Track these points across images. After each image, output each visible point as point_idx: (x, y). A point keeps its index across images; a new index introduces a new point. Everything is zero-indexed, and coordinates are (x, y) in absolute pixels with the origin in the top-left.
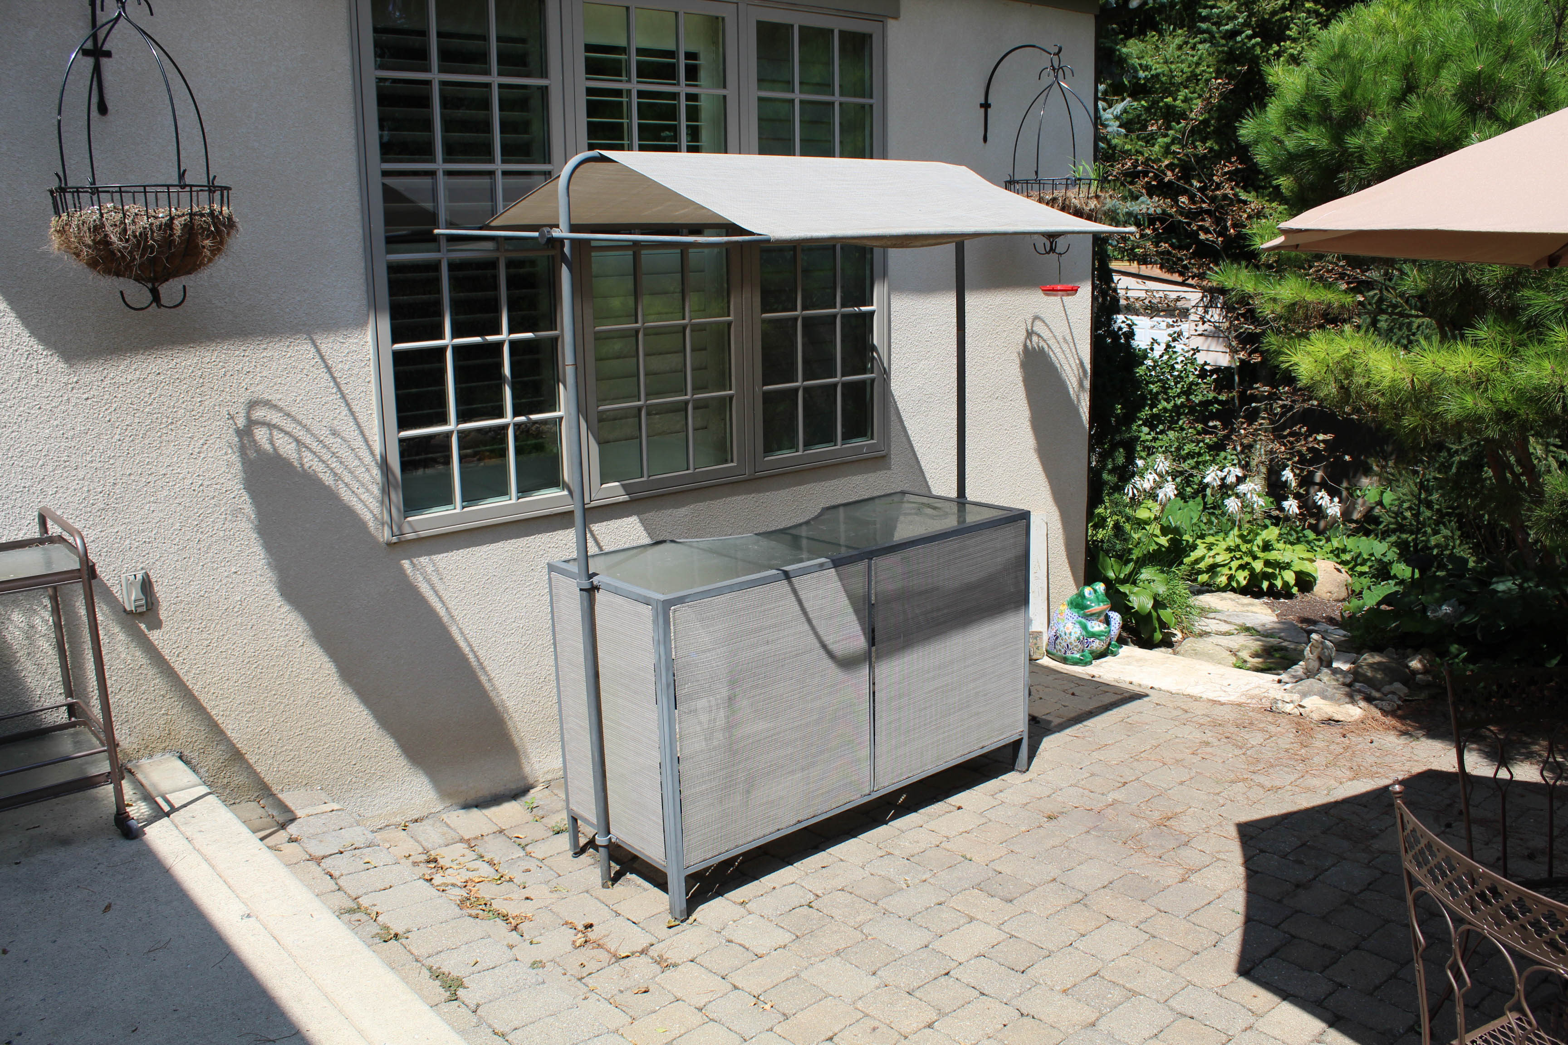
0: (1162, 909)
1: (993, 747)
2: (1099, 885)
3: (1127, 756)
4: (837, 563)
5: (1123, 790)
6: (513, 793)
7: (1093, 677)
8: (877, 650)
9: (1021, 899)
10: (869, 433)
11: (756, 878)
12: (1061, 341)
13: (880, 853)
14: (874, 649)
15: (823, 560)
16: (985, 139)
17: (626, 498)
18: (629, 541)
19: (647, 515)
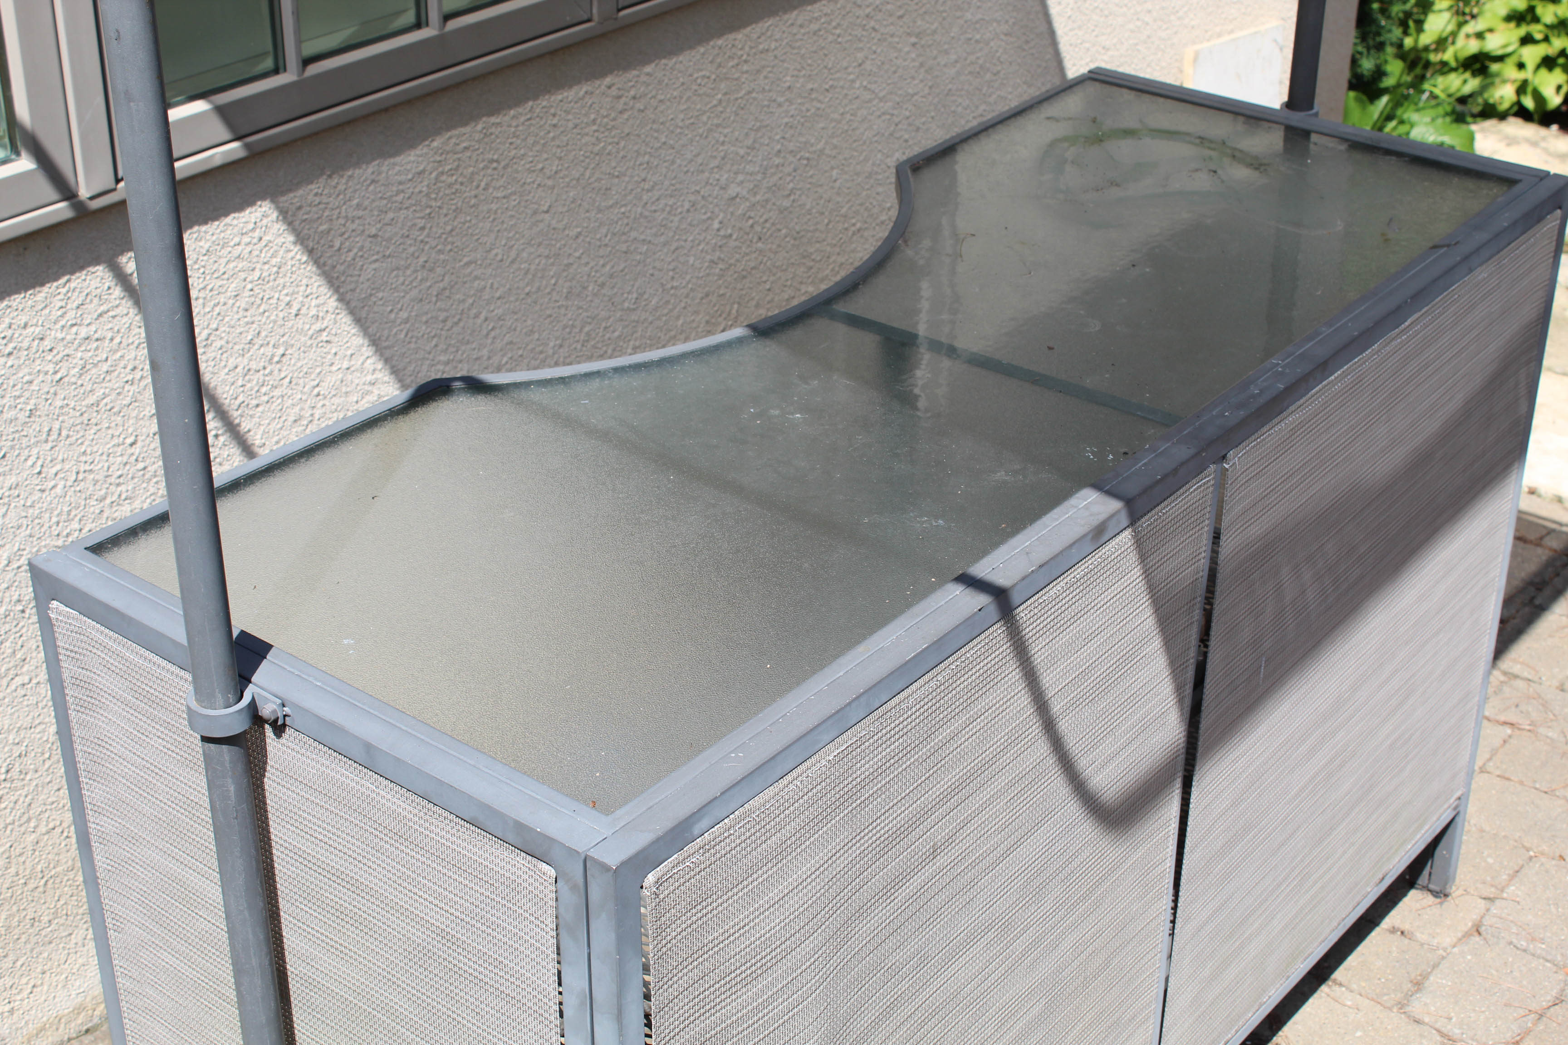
4: (1136, 508)
17: (234, 149)
18: (249, 286)
19: (300, 192)
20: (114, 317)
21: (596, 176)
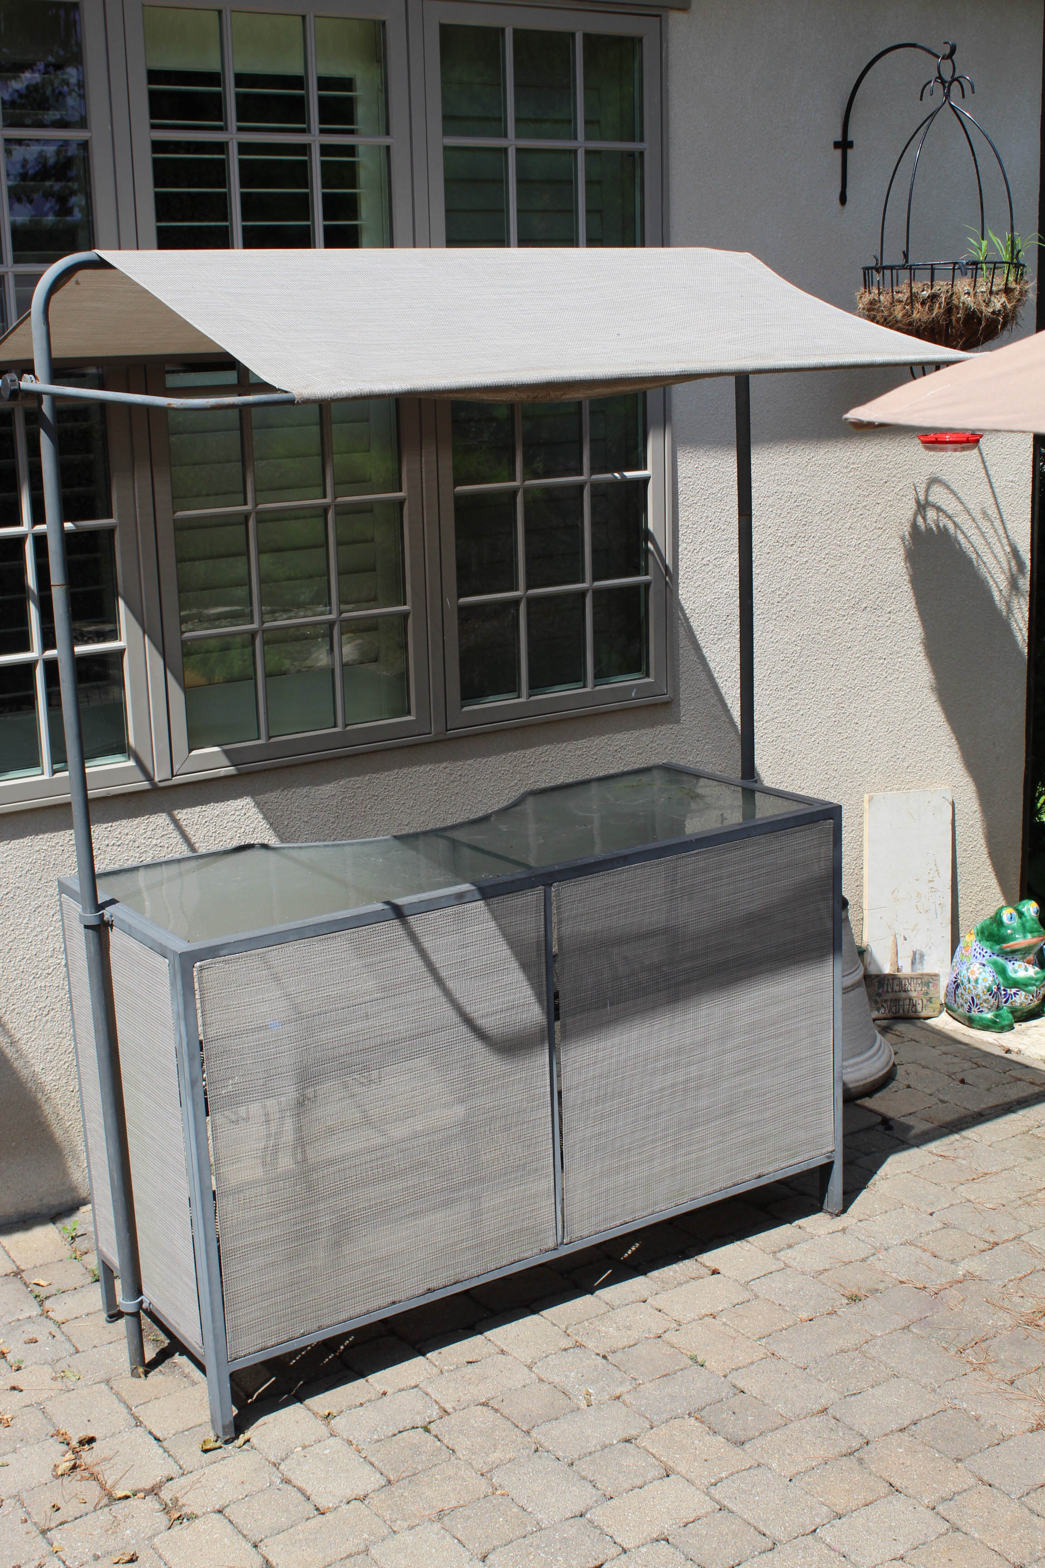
0: (985, 1478)
1: (779, 1176)
2: (894, 1427)
3: (1013, 1196)
4: (487, 893)
5: (987, 1256)
6: (53, 1211)
7: (1008, 1051)
8: (563, 1026)
9: (758, 1442)
10: (644, 668)
11: (362, 1375)
12: (979, 516)
13: (565, 1343)
14: (557, 1024)
15: (466, 887)
16: (843, 200)
17: (231, 770)
18: (238, 835)
19: (267, 795)
20: (169, 838)
21: (437, 812)
